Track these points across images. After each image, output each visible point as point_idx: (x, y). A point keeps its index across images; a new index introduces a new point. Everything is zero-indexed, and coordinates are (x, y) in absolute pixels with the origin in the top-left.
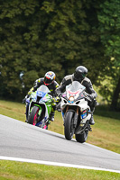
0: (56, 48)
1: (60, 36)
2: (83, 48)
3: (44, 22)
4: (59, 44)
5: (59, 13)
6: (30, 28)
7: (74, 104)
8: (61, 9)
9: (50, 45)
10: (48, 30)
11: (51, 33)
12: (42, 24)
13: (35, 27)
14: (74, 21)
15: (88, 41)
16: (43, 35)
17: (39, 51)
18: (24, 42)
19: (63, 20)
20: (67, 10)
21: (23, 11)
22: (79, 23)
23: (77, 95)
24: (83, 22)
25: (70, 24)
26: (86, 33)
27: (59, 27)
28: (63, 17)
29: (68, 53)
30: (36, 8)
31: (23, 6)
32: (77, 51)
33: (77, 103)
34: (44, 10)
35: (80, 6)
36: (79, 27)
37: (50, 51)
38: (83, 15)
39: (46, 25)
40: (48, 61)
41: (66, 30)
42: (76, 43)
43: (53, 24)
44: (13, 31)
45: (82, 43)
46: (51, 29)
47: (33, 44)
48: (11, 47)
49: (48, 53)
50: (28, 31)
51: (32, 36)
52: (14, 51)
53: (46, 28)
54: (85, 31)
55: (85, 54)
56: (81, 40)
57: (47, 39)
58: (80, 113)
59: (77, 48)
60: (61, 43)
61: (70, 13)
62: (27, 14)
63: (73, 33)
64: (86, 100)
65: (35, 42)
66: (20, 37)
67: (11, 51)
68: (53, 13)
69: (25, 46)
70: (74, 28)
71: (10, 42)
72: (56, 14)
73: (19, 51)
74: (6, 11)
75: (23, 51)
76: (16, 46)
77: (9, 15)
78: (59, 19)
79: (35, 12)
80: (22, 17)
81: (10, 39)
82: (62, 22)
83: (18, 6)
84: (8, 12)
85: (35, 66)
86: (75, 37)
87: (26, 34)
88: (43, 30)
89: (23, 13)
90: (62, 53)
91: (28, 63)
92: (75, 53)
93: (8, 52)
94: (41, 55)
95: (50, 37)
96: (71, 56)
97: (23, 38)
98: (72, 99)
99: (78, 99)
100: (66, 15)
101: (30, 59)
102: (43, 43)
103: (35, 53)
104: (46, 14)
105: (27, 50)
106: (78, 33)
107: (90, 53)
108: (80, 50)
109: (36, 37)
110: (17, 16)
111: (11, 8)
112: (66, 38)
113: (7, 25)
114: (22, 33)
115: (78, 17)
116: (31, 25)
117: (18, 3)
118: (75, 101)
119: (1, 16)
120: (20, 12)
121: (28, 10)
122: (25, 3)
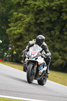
3: (63, 24)
6: (54, 28)
7: (34, 60)
9: (66, 37)
10: (64, 29)
11: (66, 31)
12: (61, 26)
13: (57, 28)
16: (61, 32)
17: (59, 41)
18: (51, 36)
21: (51, 18)
23: (36, 54)
30: (58, 17)
31: (51, 16)
34: (62, 18)
37: (65, 41)
40: (64, 47)
44: (45, 30)
46: (66, 28)
47: (56, 37)
49: (65, 42)
51: (55, 32)
52: (46, 41)
57: (64, 35)
62: (53, 20)
64: (42, 57)
65: (57, 36)
66: (49, 33)
69: (51, 38)
73: (48, 41)
74: (41, 18)
75: (50, 41)
77: (43, 21)
79: (58, 19)
80: (50, 22)
83: (48, 15)
84: (42, 19)
85: (57, 49)
87: (52, 31)
88: (62, 29)
89: (51, 20)
91: (53, 47)
94: (60, 43)
95: (66, 33)
97: (51, 33)
98: (32, 56)
101: (54, 45)
102: (62, 36)
103: (57, 42)
105: (53, 40)
109: (58, 33)
110: (47, 21)
111: (44, 16)
113: (42, 26)
114: (50, 31)
116: (55, 26)
117: (48, 14)
118: (34, 57)
119: (38, 21)
120: (49, 19)
121: (53, 18)
122: (52, 14)
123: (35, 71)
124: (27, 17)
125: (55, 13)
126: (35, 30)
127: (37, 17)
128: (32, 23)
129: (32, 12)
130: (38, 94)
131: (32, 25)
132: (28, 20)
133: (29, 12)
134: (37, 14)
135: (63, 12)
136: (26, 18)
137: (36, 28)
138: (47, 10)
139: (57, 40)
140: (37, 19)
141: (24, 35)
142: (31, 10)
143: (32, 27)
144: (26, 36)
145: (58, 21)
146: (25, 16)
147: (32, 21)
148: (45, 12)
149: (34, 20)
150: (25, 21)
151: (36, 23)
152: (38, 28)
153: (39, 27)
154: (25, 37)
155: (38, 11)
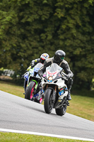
0: (66, 46)
1: (69, 36)
2: (87, 46)
3: (57, 25)
4: (68, 43)
5: (68, 18)
6: (46, 30)
7: (53, 83)
8: (70, 15)
9: (61, 43)
10: (59, 31)
11: (62, 34)
12: (55, 26)
13: (50, 29)
14: (80, 24)
15: (91, 40)
16: (55, 35)
18: (41, 41)
19: (71, 23)
20: (75, 15)
21: (41, 16)
22: (84, 26)
23: (55, 75)
24: (87, 25)
25: (77, 27)
26: (89, 33)
27: (68, 29)
28: (71, 21)
29: (75, 49)
30: (50, 14)
31: (40, 13)
32: (82, 48)
33: (55, 82)
34: (56, 16)
35: (85, 12)
36: (85, 29)
38: (87, 19)
39: (58, 28)
41: (74, 31)
42: (81, 41)
43: (64, 27)
44: (32, 32)
45: (87, 41)
46: (62, 30)
47: (48, 42)
48: (31, 45)
50: (44, 32)
51: (47, 36)
52: (33, 48)
53: (58, 30)
54: (89, 32)
55: (89, 50)
56: (85, 39)
57: (59, 39)
58: (58, 91)
59: (82, 45)
60: (70, 41)
61: (77, 18)
62: (43, 19)
63: (79, 34)
64: (63, 79)
65: (49, 41)
66: (38, 37)
67: (30, 48)
68: (64, 18)
69: (41, 44)
70: (80, 30)
71: (30, 41)
72: (66, 19)
73: (37, 48)
74: (27, 16)
75: (40, 48)
76: (34, 44)
77: (29, 20)
78: (68, 22)
79: (50, 17)
80: (39, 21)
81: (30, 39)
82: (70, 25)
83: (37, 12)
84: (28, 17)
86: (80, 37)
87: (42, 35)
88: (56, 32)
89: (40, 18)
90: (71, 49)
92: (81, 50)
93: (28, 49)
94: (54, 51)
95: (62, 37)
96: (77, 52)
97: (40, 37)
99: (56, 79)
100: (74, 19)
102: (56, 42)
103: (49, 49)
104: (58, 19)
105: (43, 47)
106: (83, 33)
107: (92, 49)
108: (85, 47)
109: (50, 37)
110: (35, 20)
111: (31, 14)
112: (74, 38)
113: (28, 27)
114: (39, 34)
115: (83, 21)
116: (46, 28)
117: (36, 10)
118: (53, 80)
119: (23, 21)
120: (38, 18)
121: (44, 16)
122: (42, 10)
123: (54, 98)
124: (8, 15)
125: (46, 8)
126: (19, 32)
127: (21, 14)
128: (15, 24)
129: (15, 8)
130: (24, 123)
131: (13, 25)
132: (8, 18)
133: (10, 8)
134: (21, 10)
135: (57, 7)
136: (5, 16)
137: (19, 30)
138: (35, 5)
139: (49, 46)
140: (21, 18)
141: (3, 39)
142: (12, 6)
143: (15, 29)
144: (6, 41)
145: (51, 20)
146: (4, 13)
147: (13, 20)
148: (32, 8)
149: (17, 19)
150: (4, 20)
151: (19, 23)
152: (23, 31)
153: (24, 29)
154: (4, 42)
155: (23, 5)
